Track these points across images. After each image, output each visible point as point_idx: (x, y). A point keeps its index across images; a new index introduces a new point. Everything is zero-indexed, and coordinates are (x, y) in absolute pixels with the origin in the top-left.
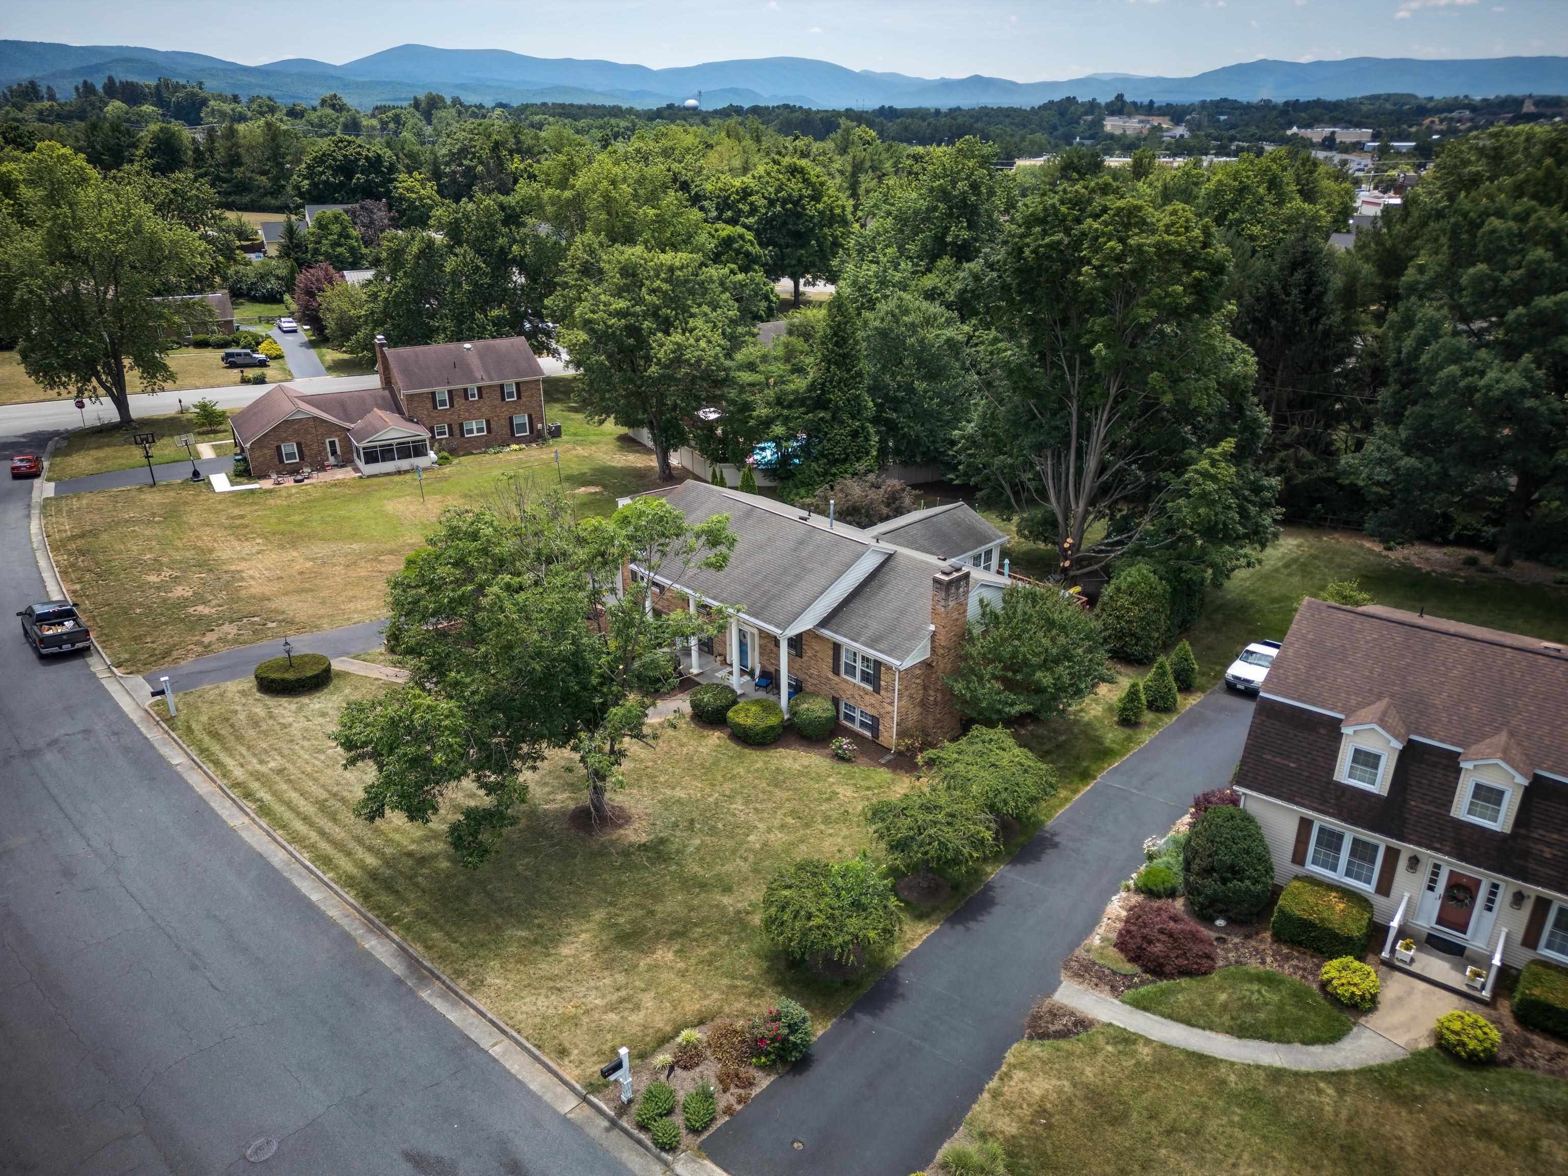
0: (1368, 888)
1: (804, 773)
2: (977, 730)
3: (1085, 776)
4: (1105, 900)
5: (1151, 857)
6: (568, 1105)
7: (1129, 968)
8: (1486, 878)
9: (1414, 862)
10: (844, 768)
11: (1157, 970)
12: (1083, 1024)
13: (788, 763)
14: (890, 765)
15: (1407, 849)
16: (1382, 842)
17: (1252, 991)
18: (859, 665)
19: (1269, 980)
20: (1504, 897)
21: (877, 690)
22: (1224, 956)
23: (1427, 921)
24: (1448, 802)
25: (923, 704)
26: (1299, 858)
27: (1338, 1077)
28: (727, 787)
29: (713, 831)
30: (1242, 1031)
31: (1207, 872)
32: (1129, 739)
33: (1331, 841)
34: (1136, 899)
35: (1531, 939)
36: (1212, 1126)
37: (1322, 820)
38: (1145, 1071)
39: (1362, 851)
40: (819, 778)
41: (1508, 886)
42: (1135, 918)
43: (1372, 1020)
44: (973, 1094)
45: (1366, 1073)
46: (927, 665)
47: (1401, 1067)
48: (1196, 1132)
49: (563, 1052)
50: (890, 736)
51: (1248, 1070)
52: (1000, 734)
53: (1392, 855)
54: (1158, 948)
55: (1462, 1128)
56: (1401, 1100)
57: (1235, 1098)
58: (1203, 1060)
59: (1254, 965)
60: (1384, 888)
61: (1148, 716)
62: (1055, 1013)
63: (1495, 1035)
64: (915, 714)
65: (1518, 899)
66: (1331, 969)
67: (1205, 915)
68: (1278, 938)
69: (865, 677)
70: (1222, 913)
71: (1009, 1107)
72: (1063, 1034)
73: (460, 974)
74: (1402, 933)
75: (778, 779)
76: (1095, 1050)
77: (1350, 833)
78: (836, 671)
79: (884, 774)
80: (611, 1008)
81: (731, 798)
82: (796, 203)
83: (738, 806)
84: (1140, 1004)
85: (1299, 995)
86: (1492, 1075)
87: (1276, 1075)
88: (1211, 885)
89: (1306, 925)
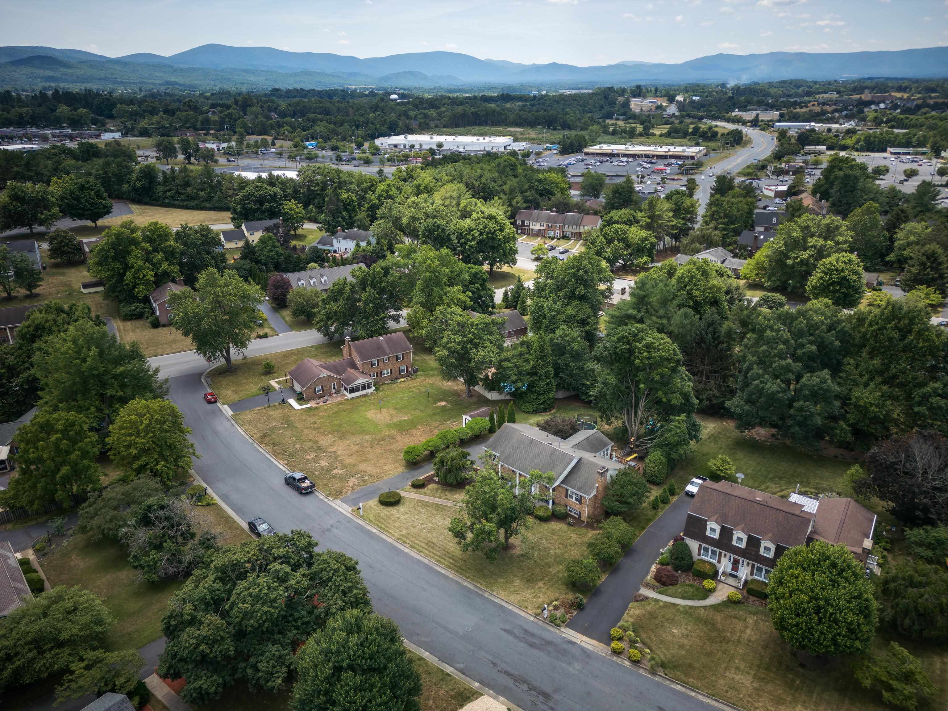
0: (715, 562)
1: (560, 530)
2: (612, 517)
3: (643, 528)
4: (650, 567)
5: (662, 554)
6: (532, 619)
7: (657, 584)
8: (741, 559)
9: (725, 555)
10: (572, 528)
11: (664, 584)
12: (646, 598)
13: (555, 527)
14: (585, 527)
15: (723, 552)
16: (718, 550)
17: (687, 589)
18: (574, 496)
19: (691, 586)
20: (745, 564)
21: (581, 504)
22: (681, 580)
23: (729, 570)
24: (731, 541)
25: (594, 507)
26: (699, 554)
27: (705, 607)
28: (539, 535)
29: (539, 550)
30: (684, 598)
31: (677, 559)
32: (655, 514)
33: (706, 550)
34: (659, 566)
35: (752, 574)
36: (676, 618)
37: (704, 545)
38: (661, 607)
39: (714, 552)
40: (565, 532)
41: (746, 561)
42: (658, 571)
43: (714, 594)
44: (623, 614)
45: (711, 606)
46: (596, 496)
47: (719, 604)
48: (673, 620)
49: (527, 608)
50: (584, 517)
51: (685, 606)
52: (619, 518)
53: (720, 553)
54: (664, 579)
55: (731, 617)
56: (718, 611)
57: (681, 612)
58: (675, 605)
59: (687, 582)
60: (719, 562)
61: (661, 505)
62: (640, 596)
63: (740, 596)
64: (592, 510)
65: (748, 564)
66: (705, 583)
67: (676, 569)
68: (694, 575)
69: (576, 499)
70: (680, 569)
71: (631, 616)
72: (641, 601)
73: (493, 591)
74: (724, 573)
75: (553, 532)
76: (650, 604)
77: (711, 548)
78: (567, 497)
79: (584, 530)
80: (533, 598)
81: (541, 539)
82: (493, 234)
83: (544, 541)
84: (660, 593)
85: (698, 589)
86: (739, 605)
87: (691, 607)
88: (677, 562)
89: (700, 572)
